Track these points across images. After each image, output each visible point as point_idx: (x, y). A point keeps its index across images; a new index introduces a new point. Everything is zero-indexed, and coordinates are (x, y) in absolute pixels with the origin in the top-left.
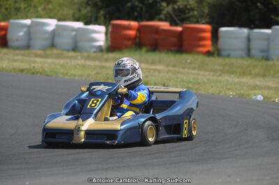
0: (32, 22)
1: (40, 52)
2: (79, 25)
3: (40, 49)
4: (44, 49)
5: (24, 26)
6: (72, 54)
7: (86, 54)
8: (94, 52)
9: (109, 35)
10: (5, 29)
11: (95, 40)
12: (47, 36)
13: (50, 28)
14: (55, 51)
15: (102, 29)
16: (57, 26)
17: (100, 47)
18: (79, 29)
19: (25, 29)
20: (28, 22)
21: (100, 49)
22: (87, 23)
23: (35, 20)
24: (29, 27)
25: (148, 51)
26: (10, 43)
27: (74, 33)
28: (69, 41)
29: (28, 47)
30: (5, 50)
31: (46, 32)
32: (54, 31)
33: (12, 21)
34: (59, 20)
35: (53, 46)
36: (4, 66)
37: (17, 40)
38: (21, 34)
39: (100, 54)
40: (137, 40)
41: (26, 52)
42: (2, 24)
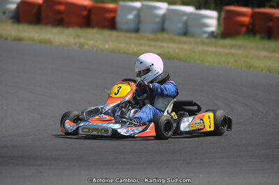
0: (143, 5)
1: (151, 36)
2: (190, 9)
4: (155, 32)
5: (134, 8)
6: (184, 39)
7: (199, 40)
8: (207, 38)
9: (222, 21)
10: (114, 11)
11: (206, 26)
12: (158, 20)
13: (161, 12)
14: (165, 35)
15: (214, 14)
16: (169, 10)
18: (190, 14)
19: (135, 12)
20: (138, 5)
21: (212, 34)
22: (198, 7)
23: (146, 3)
24: (139, 10)
25: (262, 38)
26: (119, 25)
27: (185, 18)
28: (180, 25)
29: (137, 30)
30: (114, 33)
31: (157, 16)
32: (164, 17)
33: (121, 3)
34: (170, 3)
35: (163, 29)
37: (127, 23)
38: (131, 17)
39: (213, 40)
40: (250, 26)
41: (133, 35)
42: (111, 6)
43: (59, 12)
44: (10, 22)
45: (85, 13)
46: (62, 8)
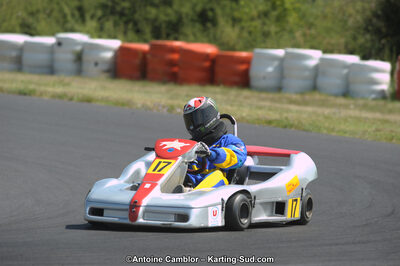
0: (287, 53)
1: (295, 97)
2: (354, 59)
3: (297, 93)
4: (302, 93)
5: (274, 58)
6: (341, 101)
7: (361, 102)
8: (374, 99)
9: (396, 76)
10: (247, 61)
11: (376, 82)
12: (307, 74)
13: (312, 63)
14: (317, 96)
15: (386, 66)
16: (322, 60)
17: (383, 92)
18: (353, 65)
19: (276, 63)
20: (280, 52)
21: (382, 95)
22: (365, 58)
23: (290, 50)
24: (282, 60)
26: (254, 82)
27: (345, 71)
28: (338, 82)
29: (279, 89)
30: (246, 93)
31: (306, 68)
32: (316, 68)
33: (258, 50)
34: (325, 52)
35: (315, 88)
36: (244, 114)
37: (264, 78)
38: (270, 69)
39: (382, 102)
41: (277, 96)
42: (244, 54)
43: (172, 63)
44: (104, 76)
45: (207, 64)
46: (176, 56)
